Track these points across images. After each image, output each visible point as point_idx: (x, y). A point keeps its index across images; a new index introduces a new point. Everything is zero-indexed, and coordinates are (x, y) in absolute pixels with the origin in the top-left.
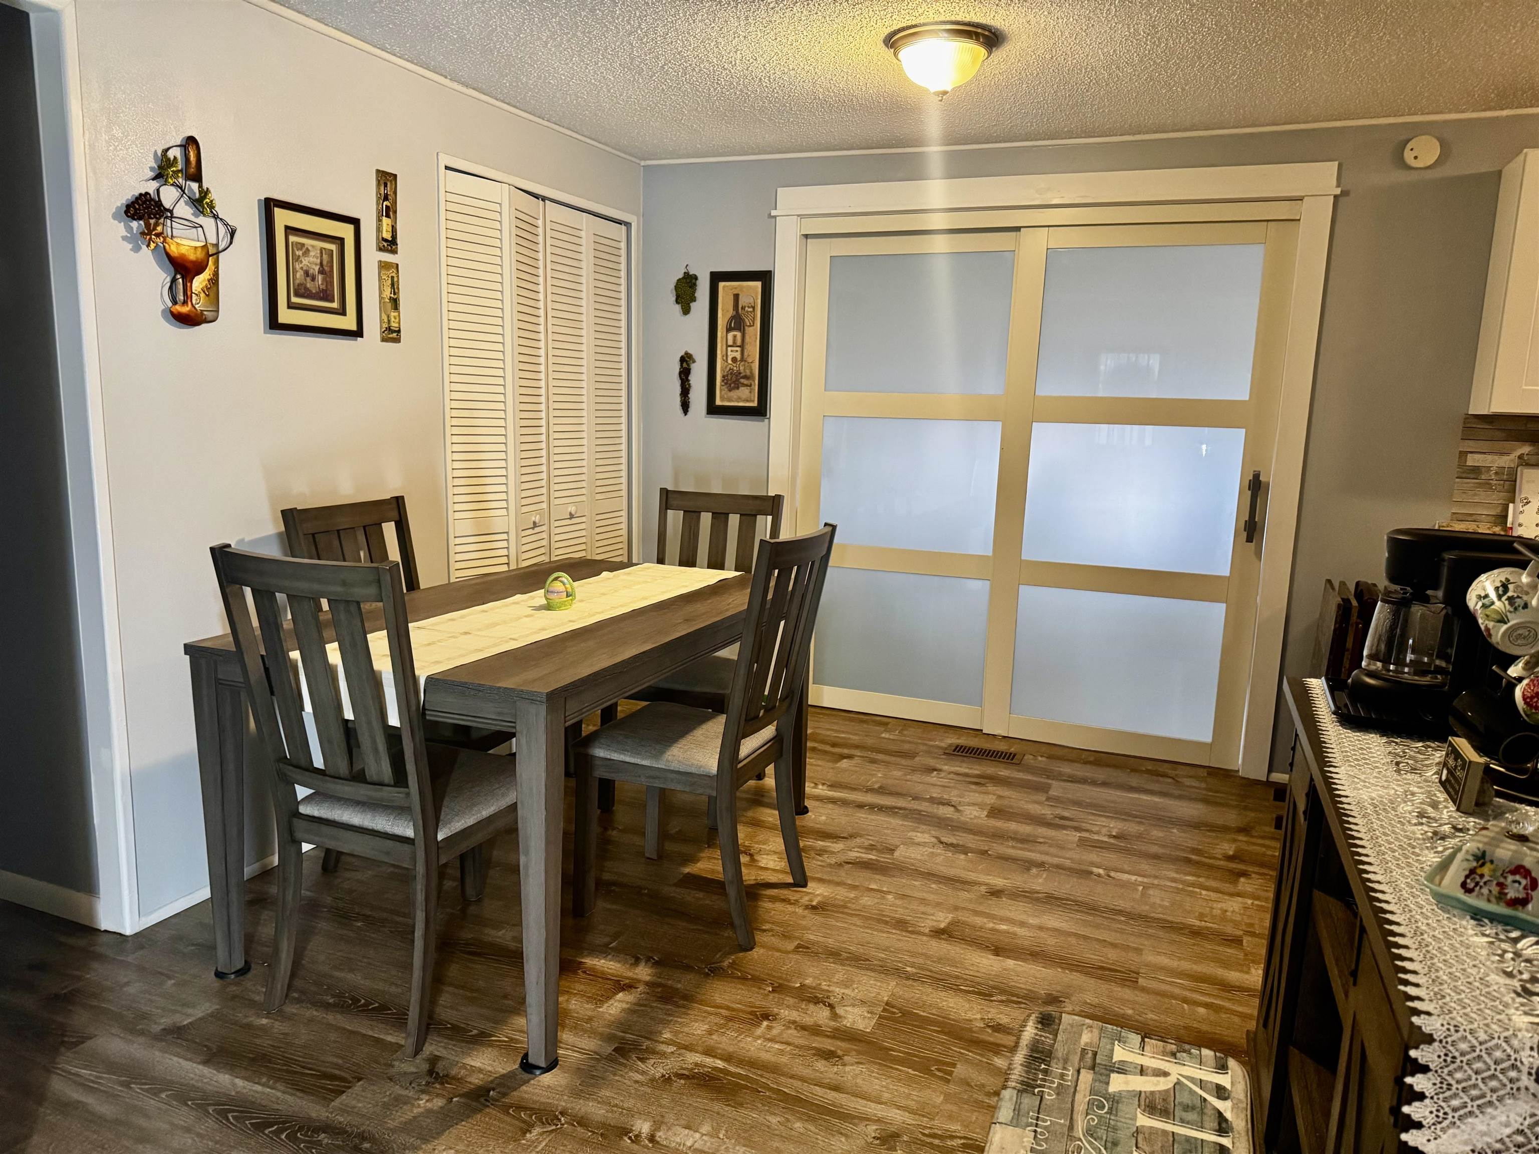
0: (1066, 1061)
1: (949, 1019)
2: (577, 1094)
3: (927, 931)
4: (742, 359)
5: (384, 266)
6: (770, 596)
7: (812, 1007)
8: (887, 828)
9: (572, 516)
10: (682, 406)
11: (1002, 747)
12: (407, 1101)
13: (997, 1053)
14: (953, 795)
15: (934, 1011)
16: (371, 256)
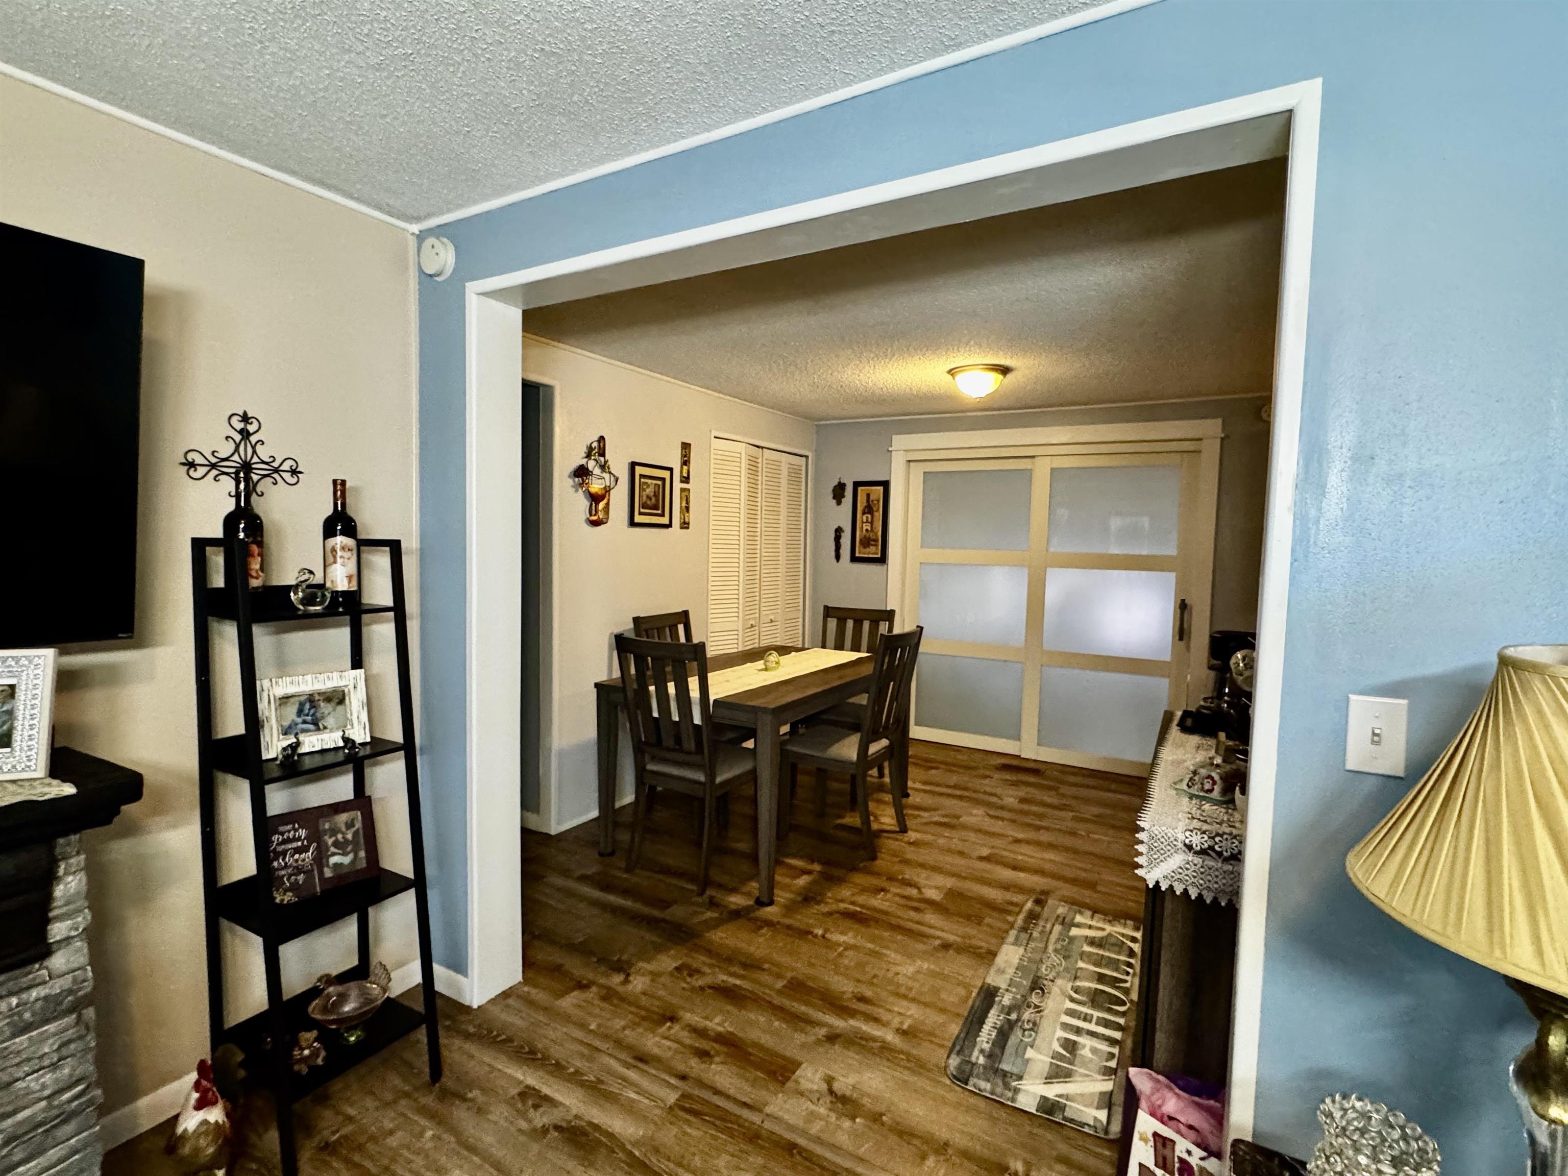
0: (1047, 920)
1: (984, 898)
3: (975, 857)
5: (682, 490)
6: (885, 667)
7: (908, 888)
8: (957, 806)
9: (771, 621)
10: (836, 557)
11: (1032, 765)
13: (1009, 914)
16: (678, 485)
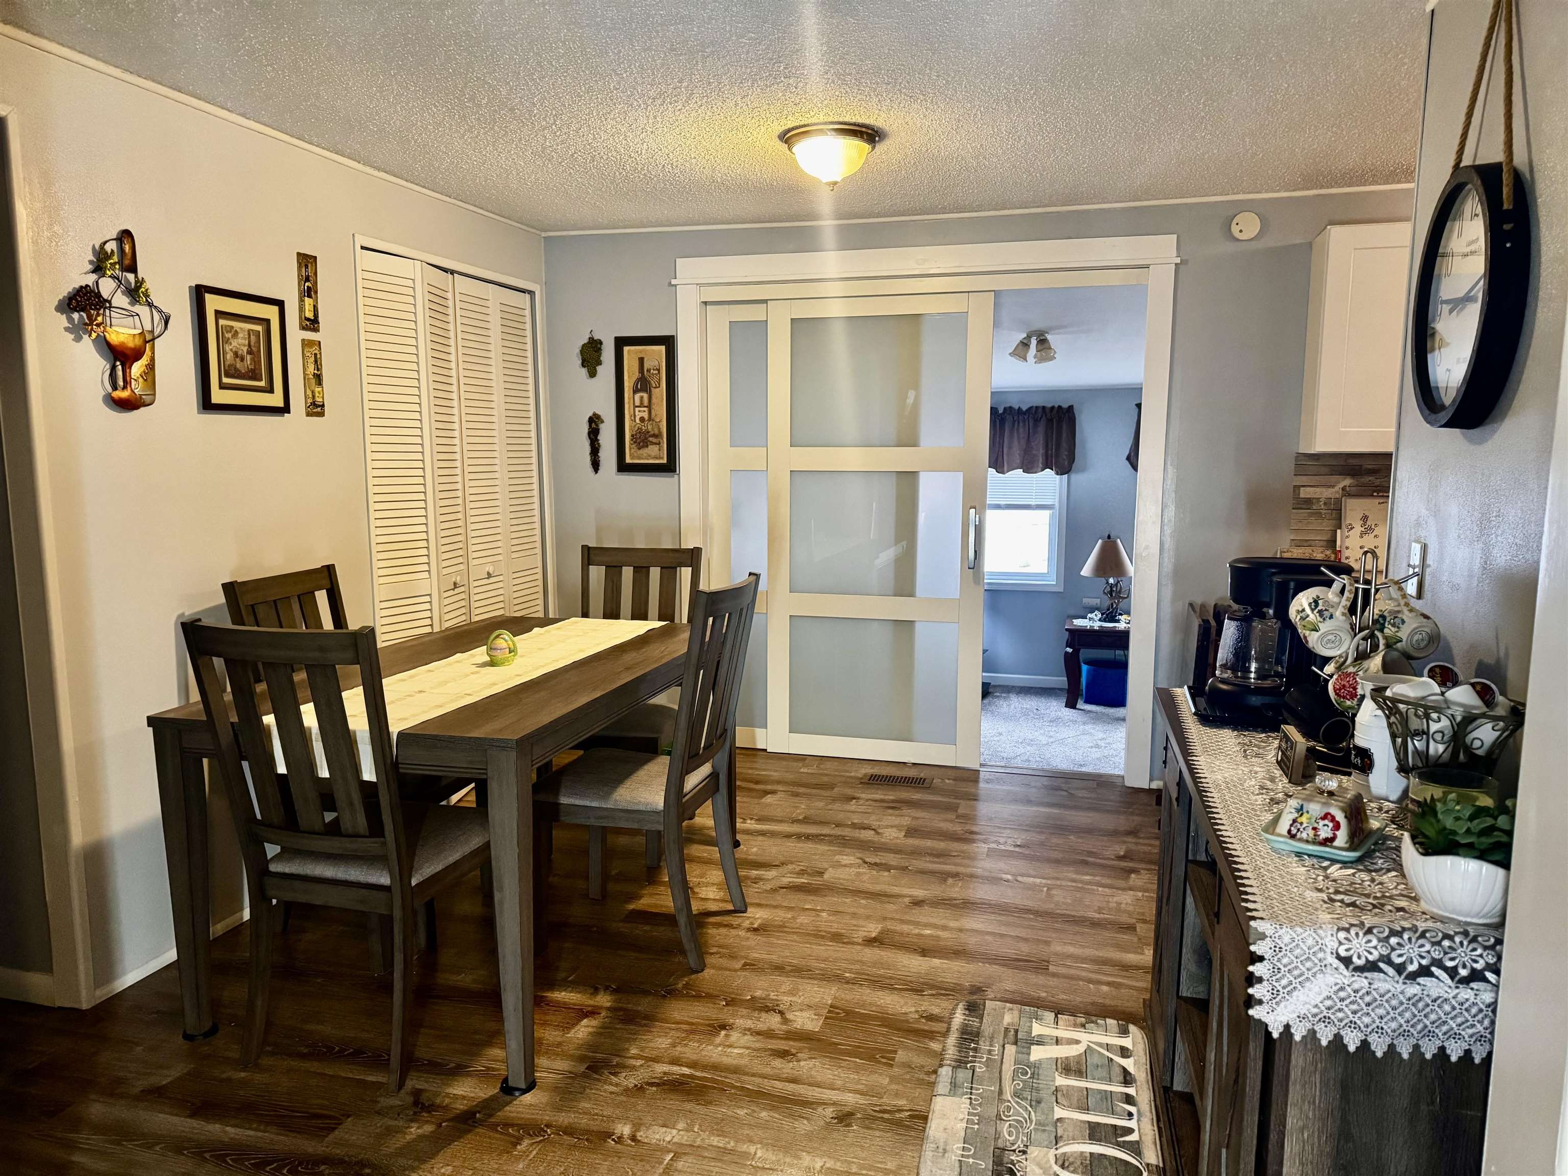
0: (992, 1038)
1: (888, 1014)
2: (558, 1109)
3: (860, 941)
4: (650, 419)
5: (306, 344)
7: (764, 1015)
8: (815, 854)
9: (489, 575)
10: (593, 464)
12: (398, 1131)
13: (932, 1039)
14: (872, 821)
15: (874, 1009)
16: (295, 335)
